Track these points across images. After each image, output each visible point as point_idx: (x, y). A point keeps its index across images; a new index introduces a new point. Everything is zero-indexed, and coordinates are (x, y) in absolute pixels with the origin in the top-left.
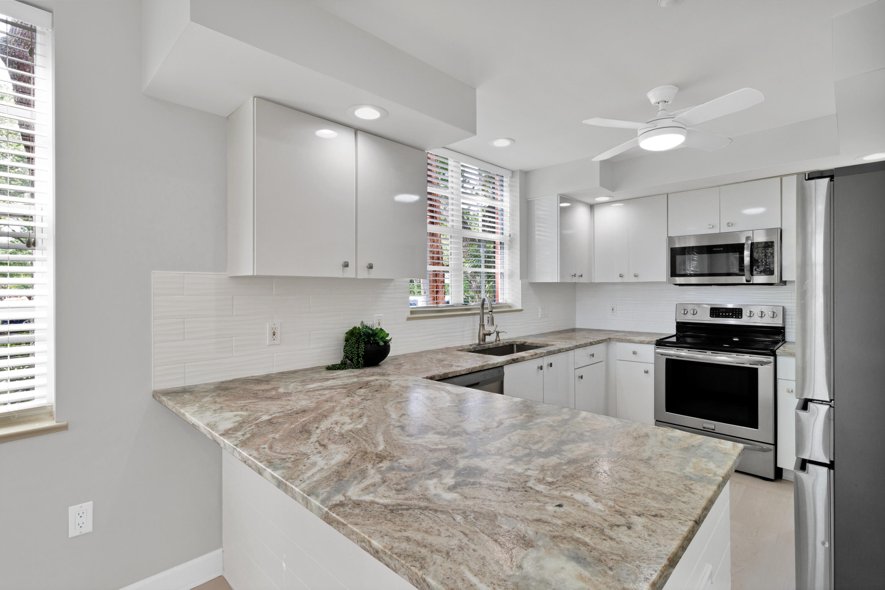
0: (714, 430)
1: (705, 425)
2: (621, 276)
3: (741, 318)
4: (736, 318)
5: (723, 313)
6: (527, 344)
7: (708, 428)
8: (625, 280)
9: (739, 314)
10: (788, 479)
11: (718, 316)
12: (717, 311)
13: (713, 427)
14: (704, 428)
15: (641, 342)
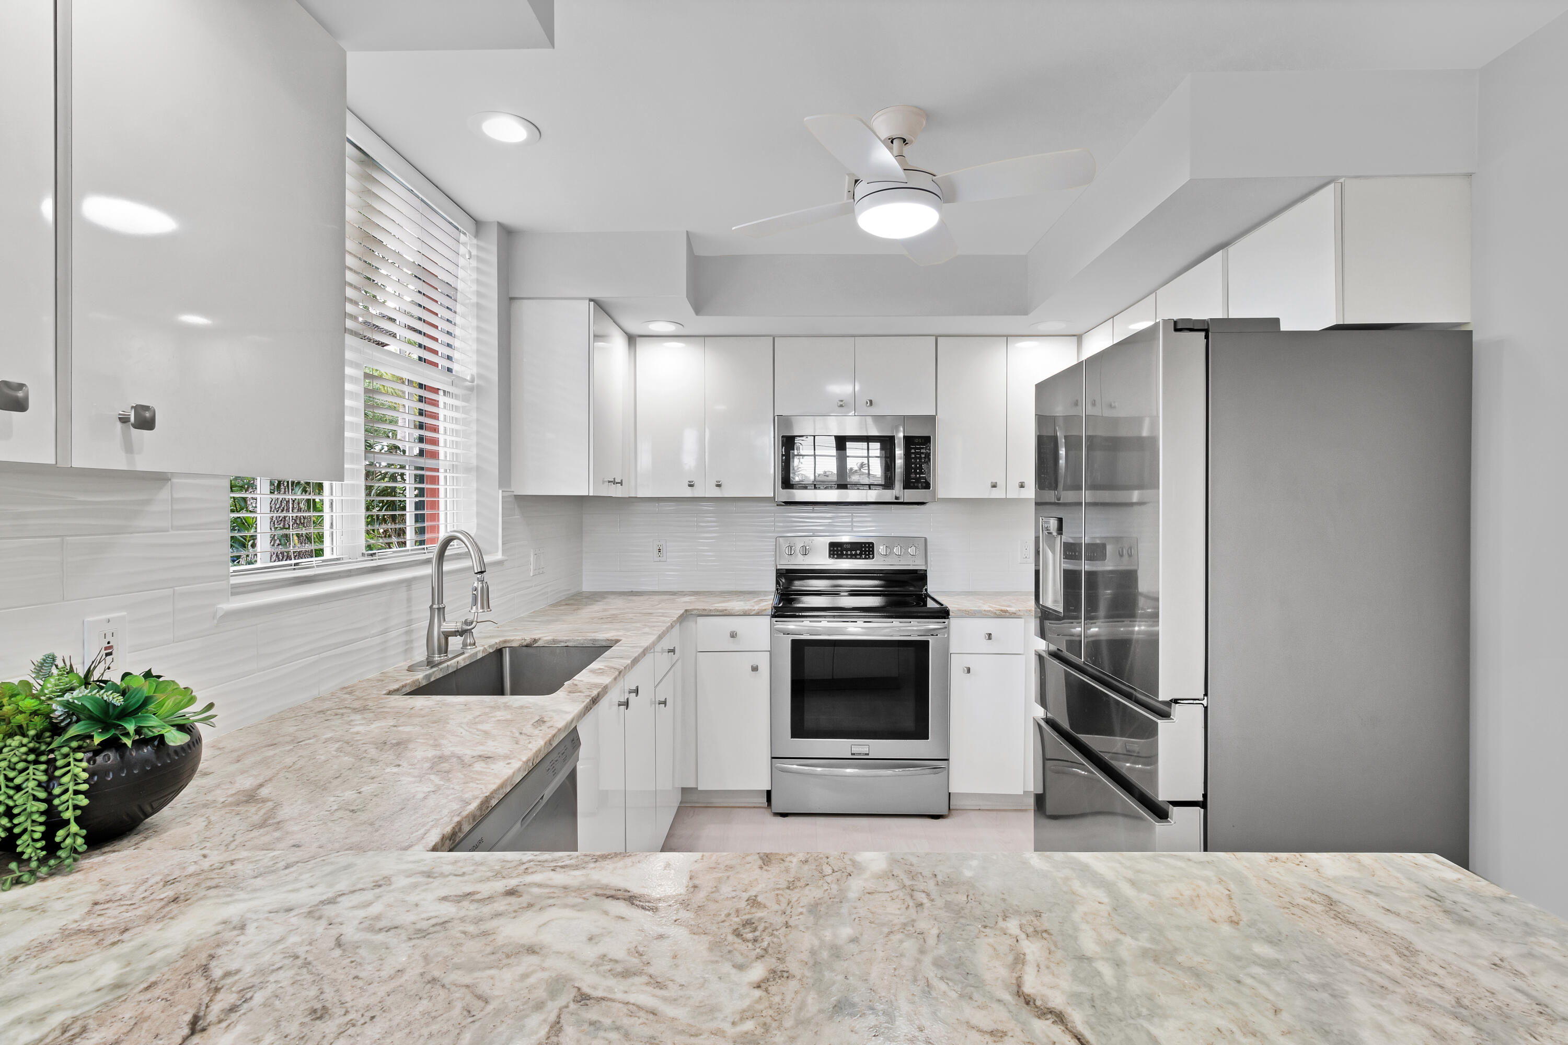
0: (868, 754)
1: (855, 750)
2: (691, 485)
3: (873, 558)
4: (865, 558)
5: (847, 551)
6: (539, 644)
7: (859, 754)
8: (697, 492)
9: (869, 551)
10: (958, 808)
11: (840, 556)
12: (839, 548)
13: (865, 750)
14: (853, 754)
15: (746, 614)
